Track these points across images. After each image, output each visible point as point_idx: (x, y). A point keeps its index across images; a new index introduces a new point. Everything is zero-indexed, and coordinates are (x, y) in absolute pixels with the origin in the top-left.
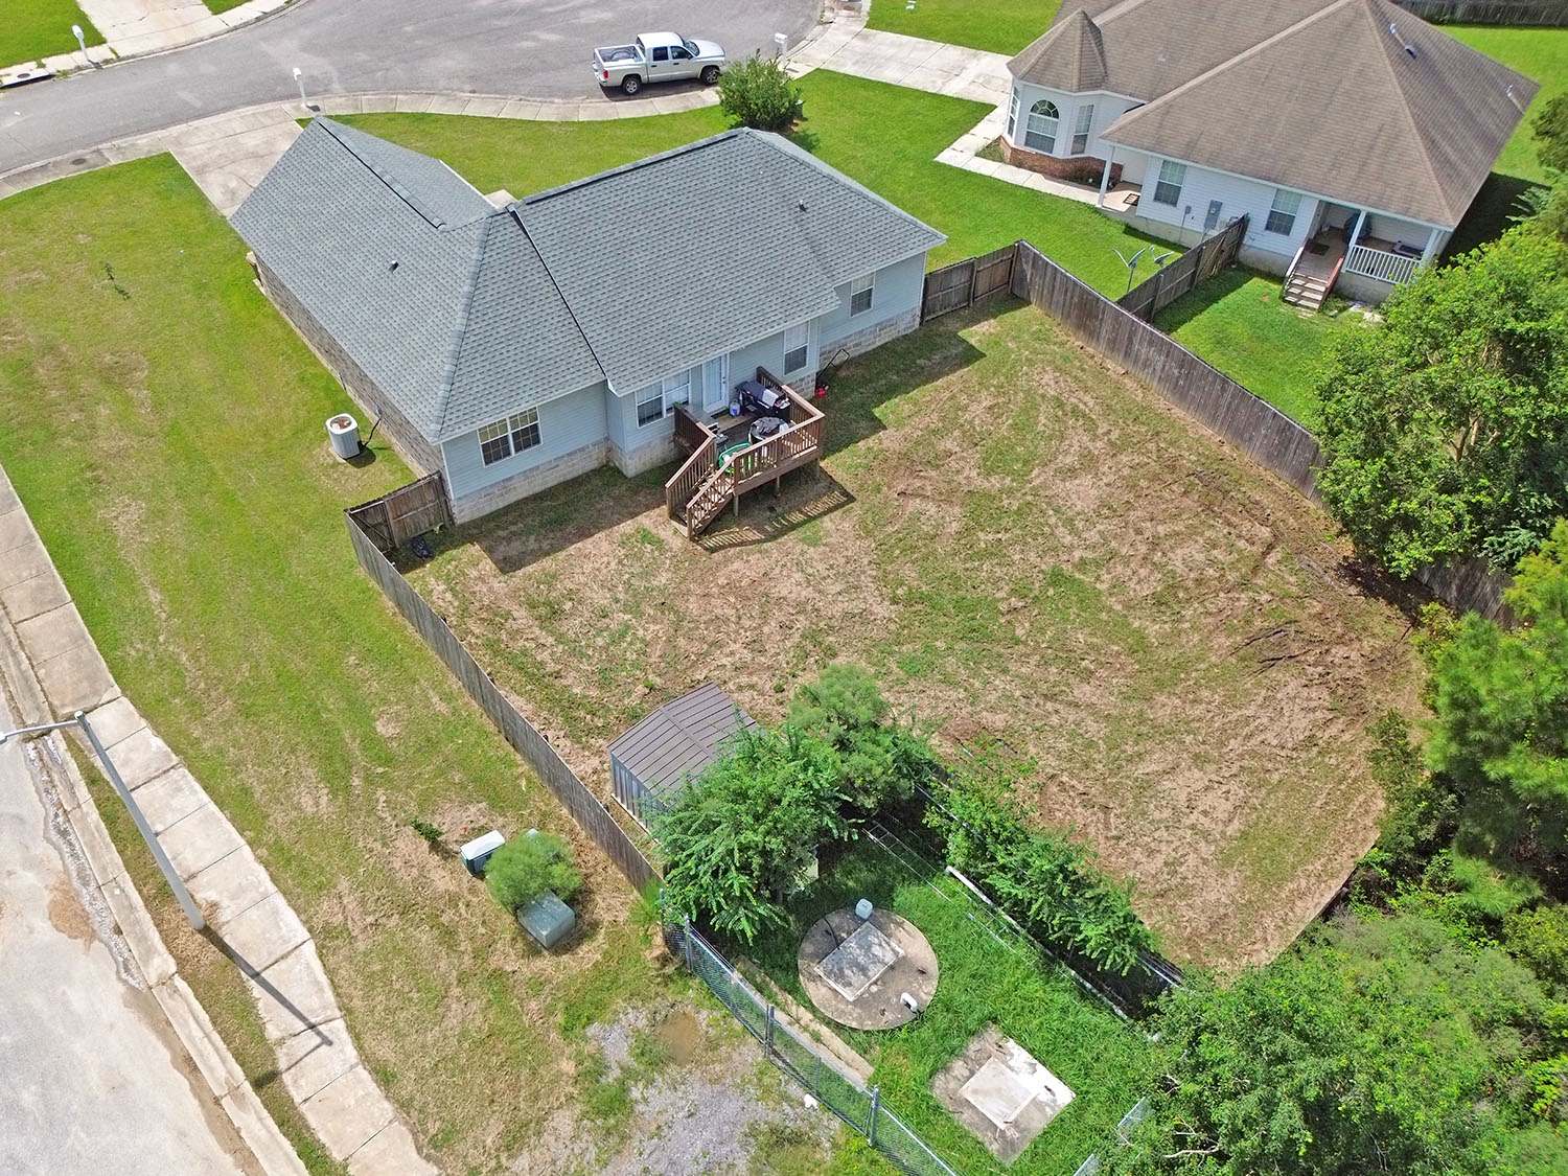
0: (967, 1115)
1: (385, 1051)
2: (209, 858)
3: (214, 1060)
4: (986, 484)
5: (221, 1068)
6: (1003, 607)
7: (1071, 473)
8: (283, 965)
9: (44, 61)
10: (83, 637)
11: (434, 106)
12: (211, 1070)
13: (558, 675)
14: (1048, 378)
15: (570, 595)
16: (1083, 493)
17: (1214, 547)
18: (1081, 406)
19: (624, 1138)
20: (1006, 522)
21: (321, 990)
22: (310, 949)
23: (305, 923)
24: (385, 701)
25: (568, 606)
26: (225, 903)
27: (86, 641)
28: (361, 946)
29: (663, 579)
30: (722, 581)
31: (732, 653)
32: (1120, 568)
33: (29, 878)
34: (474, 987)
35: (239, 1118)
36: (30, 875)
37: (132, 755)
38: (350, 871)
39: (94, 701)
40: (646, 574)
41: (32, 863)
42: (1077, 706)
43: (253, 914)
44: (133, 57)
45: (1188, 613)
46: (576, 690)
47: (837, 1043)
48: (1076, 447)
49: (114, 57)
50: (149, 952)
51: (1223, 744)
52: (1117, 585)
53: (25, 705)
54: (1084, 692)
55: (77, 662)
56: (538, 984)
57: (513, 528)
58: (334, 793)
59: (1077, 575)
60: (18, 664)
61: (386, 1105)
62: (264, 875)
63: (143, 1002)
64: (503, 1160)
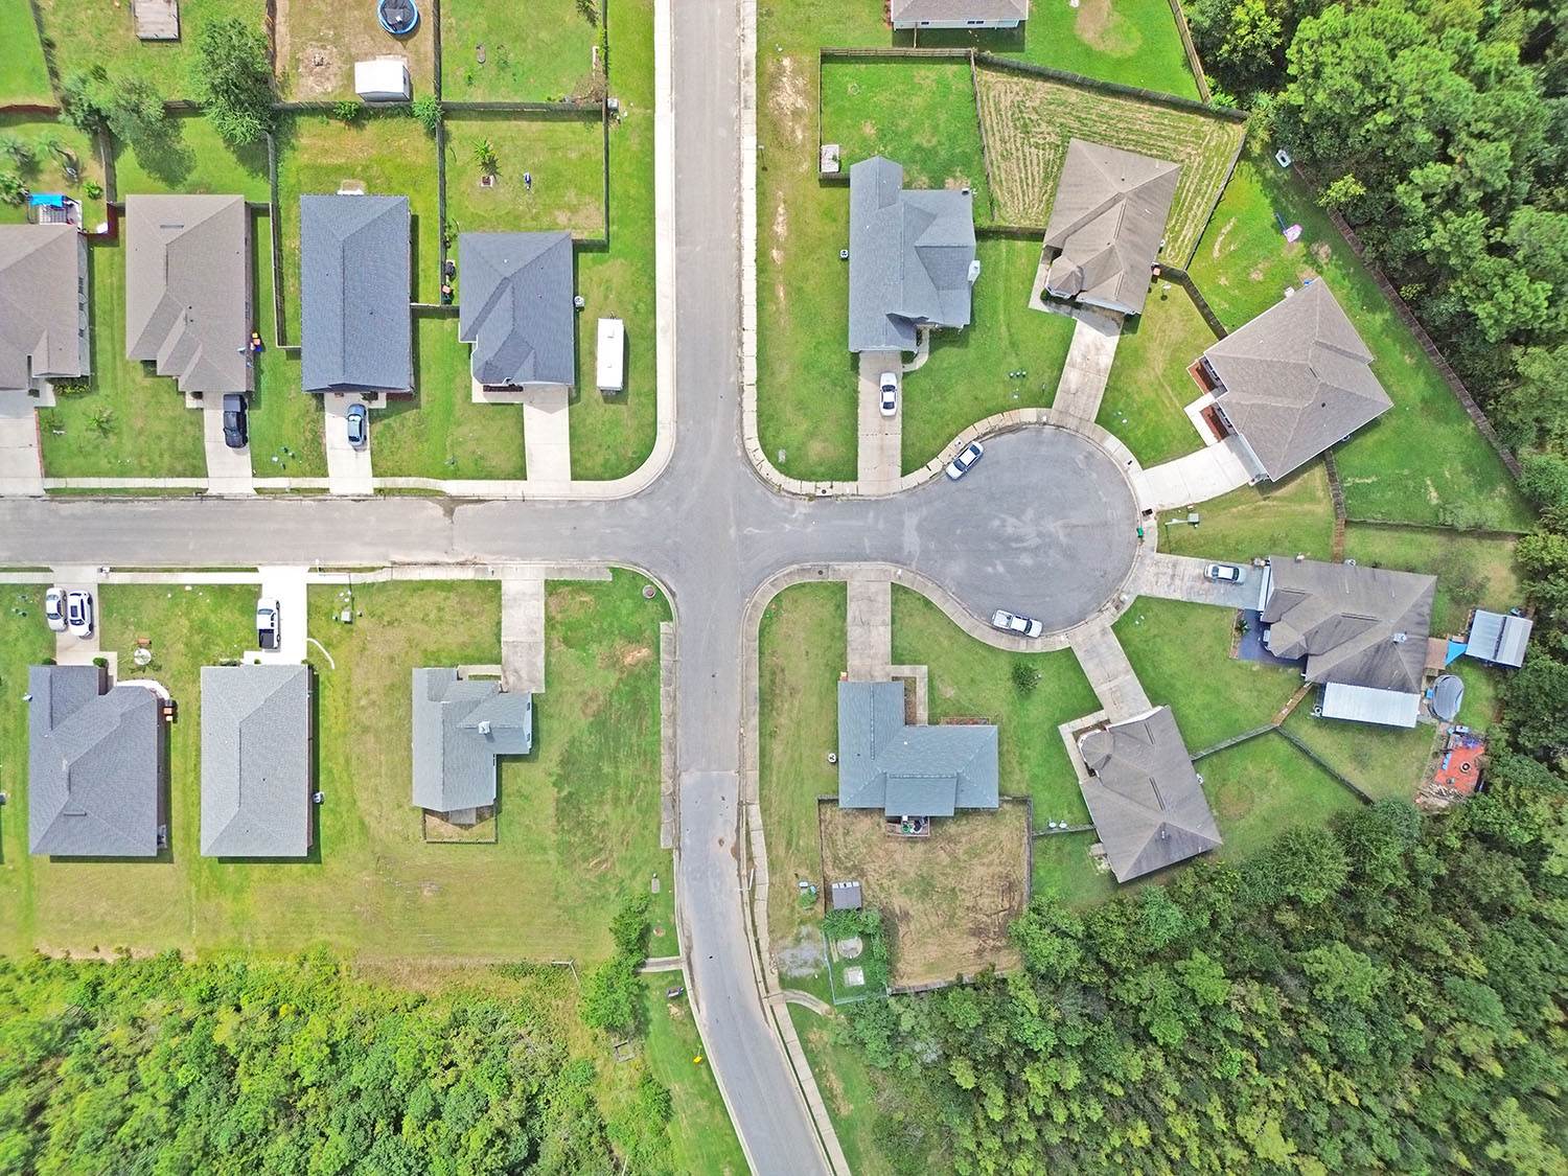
0: (847, 976)
1: (771, 912)
2: (759, 855)
3: (745, 894)
4: (962, 856)
6: (936, 889)
8: (763, 884)
10: (757, 783)
12: (745, 897)
19: (797, 946)
20: (956, 869)
21: (767, 895)
22: (768, 885)
23: (769, 880)
26: (758, 866)
28: (776, 889)
32: (968, 895)
33: (730, 839)
35: (746, 908)
38: (780, 872)
41: (732, 836)
42: (929, 920)
43: (762, 871)
45: (970, 914)
47: (836, 954)
50: (743, 869)
52: (964, 899)
56: (799, 914)
59: (958, 892)
60: (743, 783)
61: (767, 918)
62: (767, 864)
63: (739, 876)
64: (779, 939)
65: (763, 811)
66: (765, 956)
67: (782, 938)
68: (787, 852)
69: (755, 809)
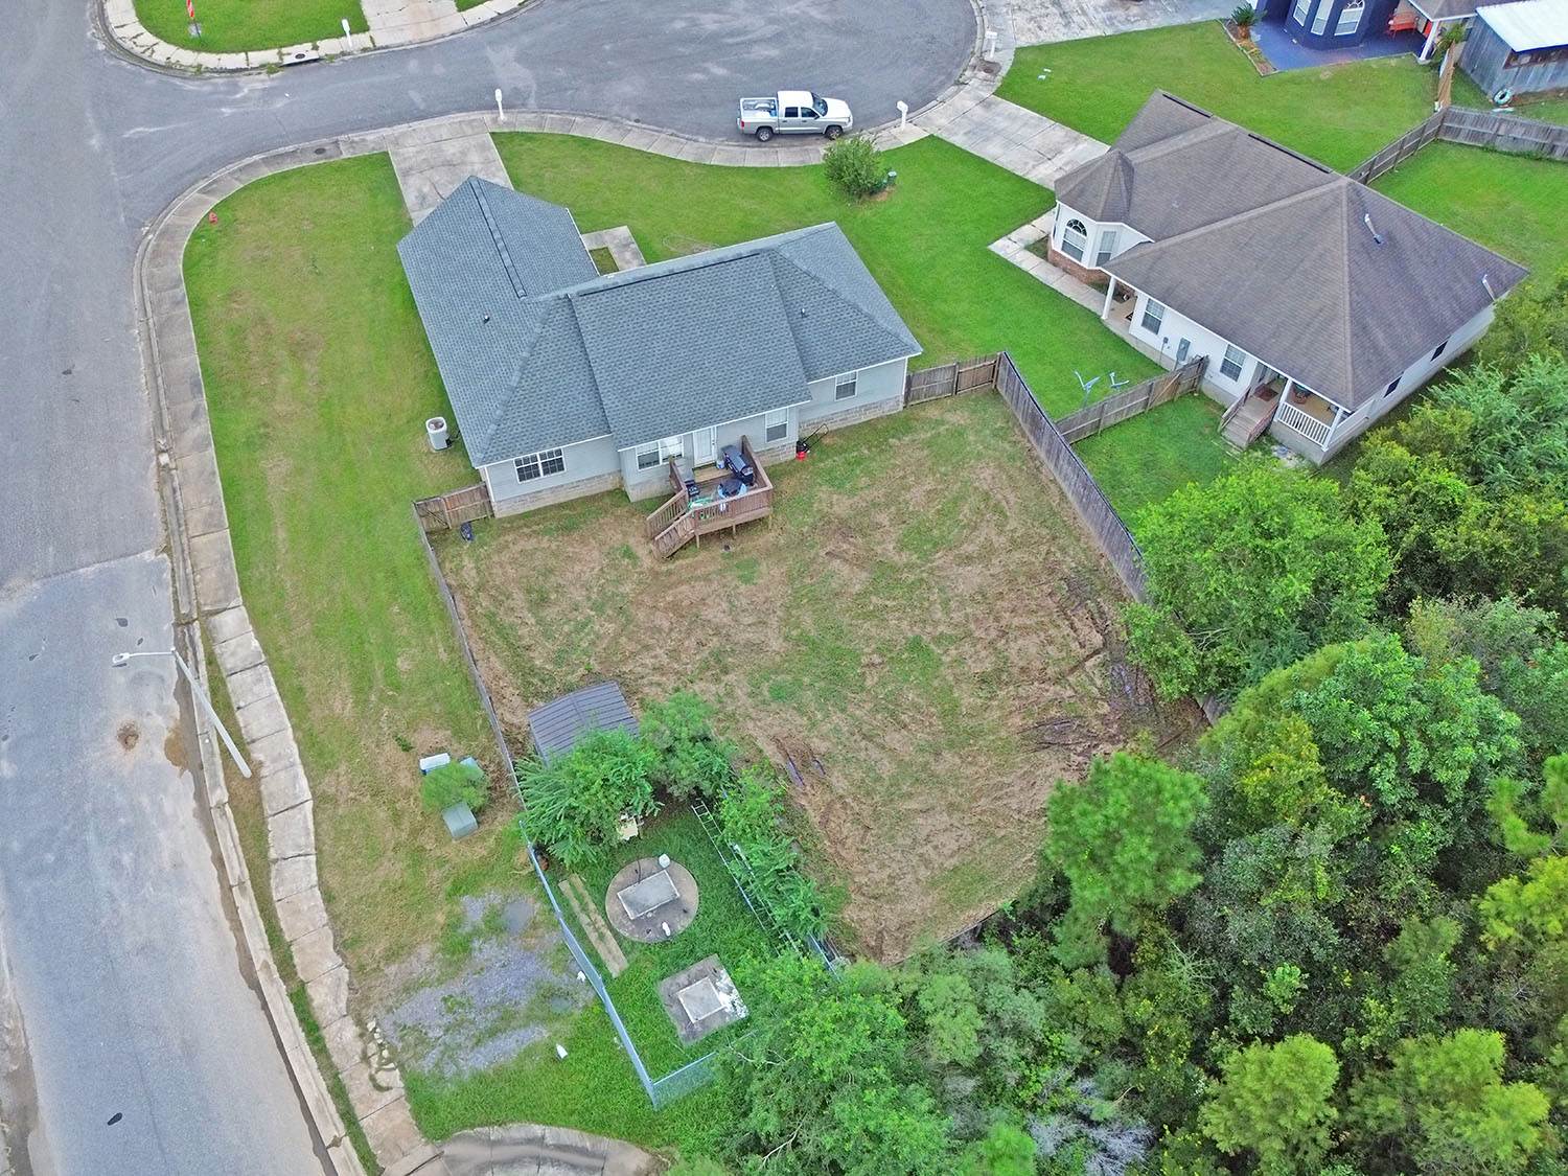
0: (675, 1009)
1: (334, 882)
2: (266, 731)
3: (236, 863)
4: (896, 558)
5: (237, 869)
6: (864, 660)
7: (968, 559)
8: (290, 812)
9: (318, 43)
10: (229, 557)
11: (601, 133)
12: (232, 868)
13: (528, 648)
14: (987, 474)
15: (558, 588)
16: (970, 578)
17: (1051, 643)
18: (1004, 503)
19: (459, 969)
20: (898, 592)
21: (308, 834)
22: (309, 806)
23: (311, 788)
24: (408, 644)
25: (553, 596)
26: (268, 763)
27: (230, 559)
28: (340, 812)
29: (627, 588)
30: (669, 599)
31: (655, 657)
32: (967, 647)
33: (159, 720)
34: (401, 854)
35: (239, 900)
36: (160, 718)
37: (239, 650)
38: (350, 760)
39: (224, 605)
40: (619, 581)
41: (164, 711)
42: (883, 748)
43: (282, 775)
44: (387, 47)
45: (1002, 694)
46: (537, 662)
47: (613, 943)
48: (982, 539)
49: (371, 45)
50: (216, 785)
51: (975, 799)
52: (960, 660)
53: (183, 599)
54: (894, 739)
55: (221, 574)
56: (442, 862)
57: (535, 528)
58: (356, 703)
59: (932, 646)
60: (185, 568)
61: (325, 915)
62: (296, 751)
63: (204, 814)
64: (382, 964)
66: (342, 1035)
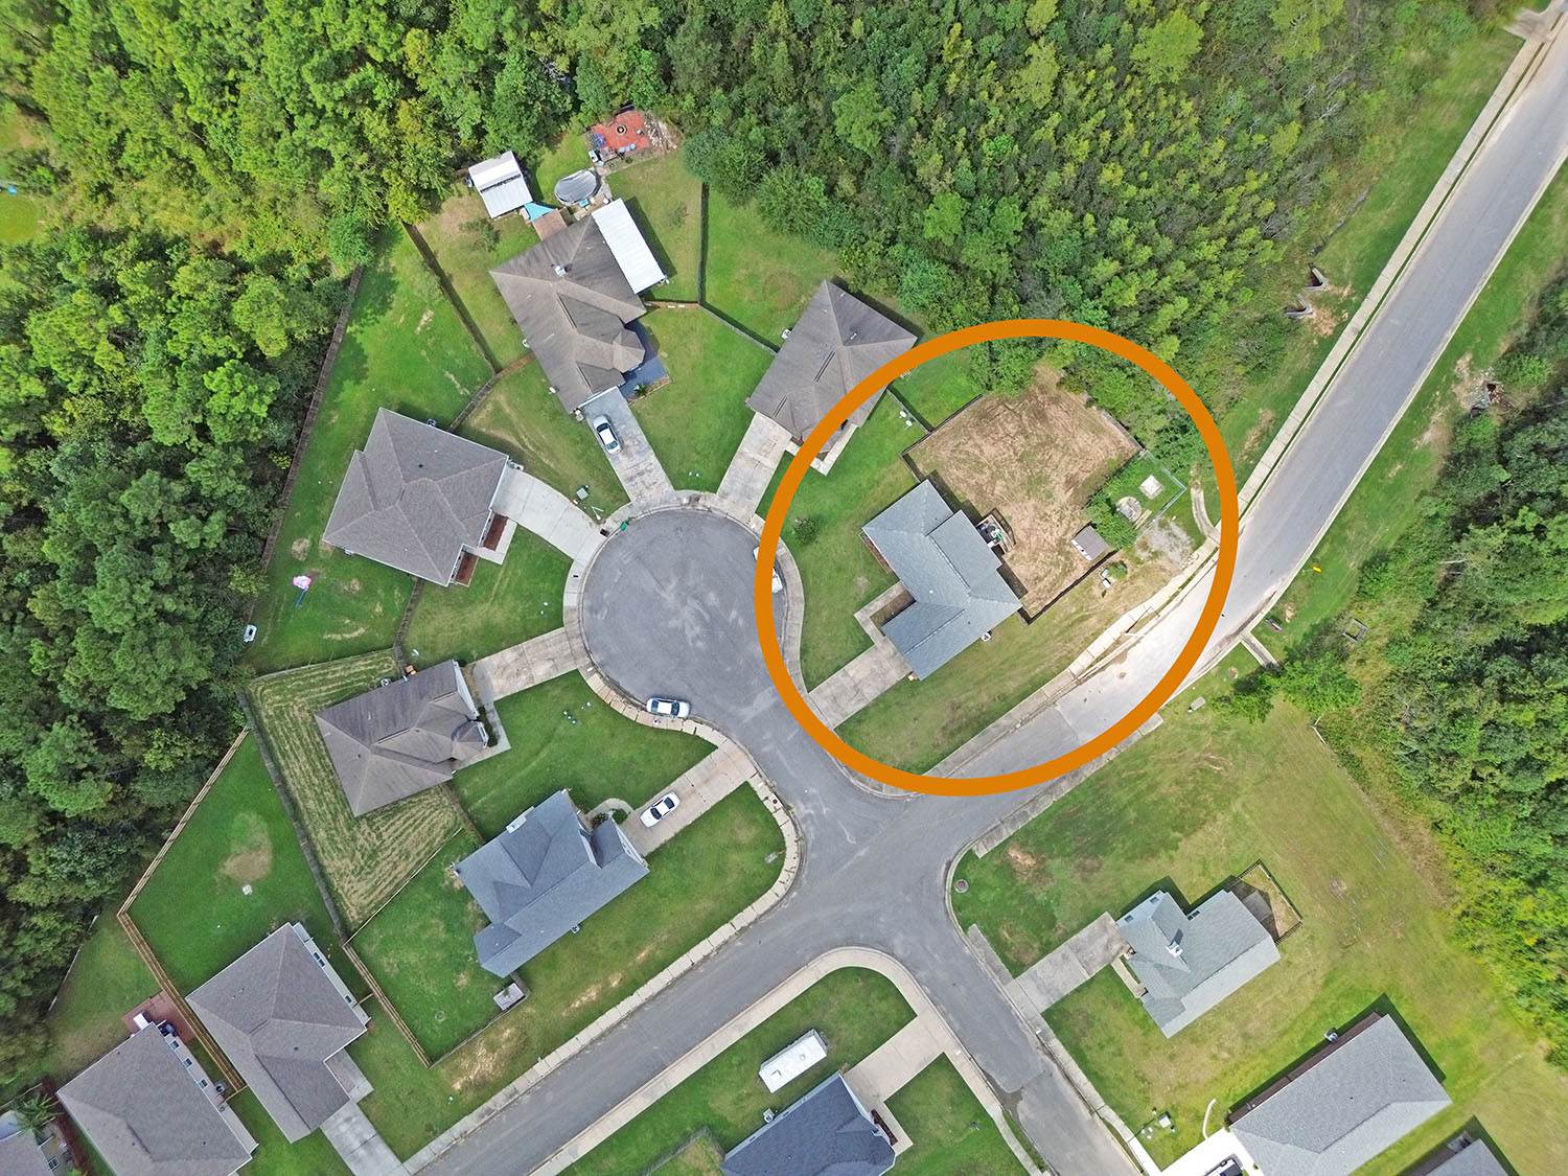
0: (1156, 494)
1: (1147, 595)
6: (1030, 474)
8: (1134, 616)
13: (1056, 576)
16: (989, 449)
19: (1161, 552)
20: (1001, 470)
21: (1139, 607)
22: (1129, 613)
23: (1123, 615)
28: (1128, 604)
32: (1016, 445)
34: (1135, 581)
38: (1110, 610)
42: (1059, 461)
43: (1123, 624)
45: (1030, 431)
46: (1060, 572)
47: (1143, 515)
51: (1069, 432)
52: (1022, 446)
54: (1055, 459)
56: (1133, 570)
59: (1019, 455)
62: (1112, 625)
65: (1071, 660)
66: (1188, 573)
67: (1164, 570)
68: (1090, 616)
69: (1075, 667)
